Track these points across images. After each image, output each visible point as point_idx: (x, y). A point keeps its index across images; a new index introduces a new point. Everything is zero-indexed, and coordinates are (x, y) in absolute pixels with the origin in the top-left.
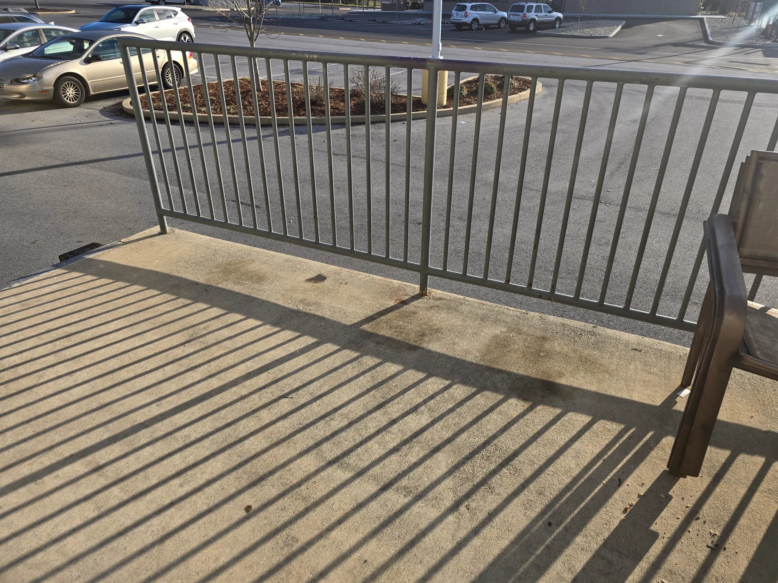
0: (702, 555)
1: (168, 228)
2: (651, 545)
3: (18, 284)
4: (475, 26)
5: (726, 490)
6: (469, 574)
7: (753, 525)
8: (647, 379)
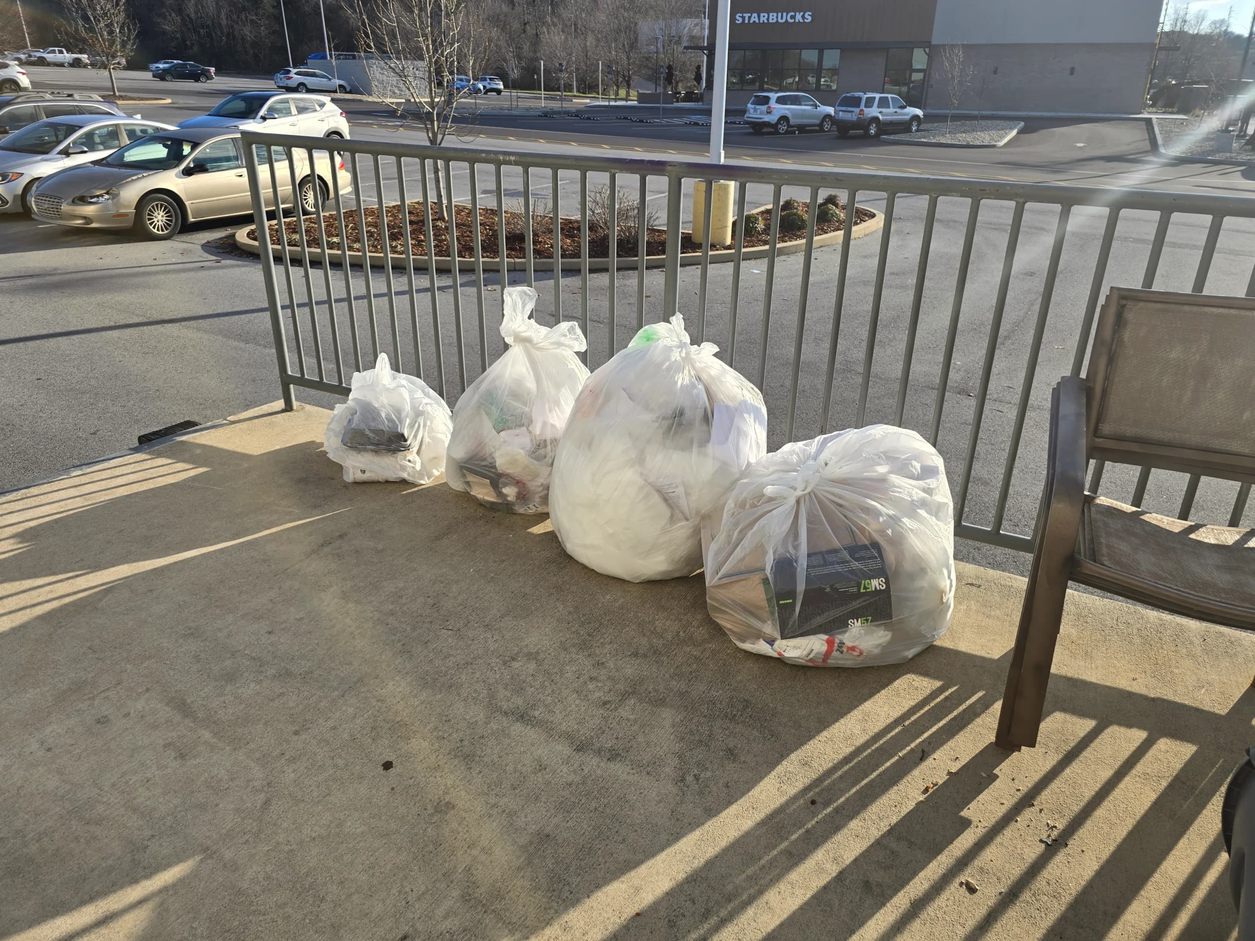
0: (1034, 851)
1: (295, 404)
2: (958, 835)
3: (80, 473)
4: (783, 128)
5: (1080, 771)
6: (691, 858)
7: (1113, 818)
8: (983, 624)
